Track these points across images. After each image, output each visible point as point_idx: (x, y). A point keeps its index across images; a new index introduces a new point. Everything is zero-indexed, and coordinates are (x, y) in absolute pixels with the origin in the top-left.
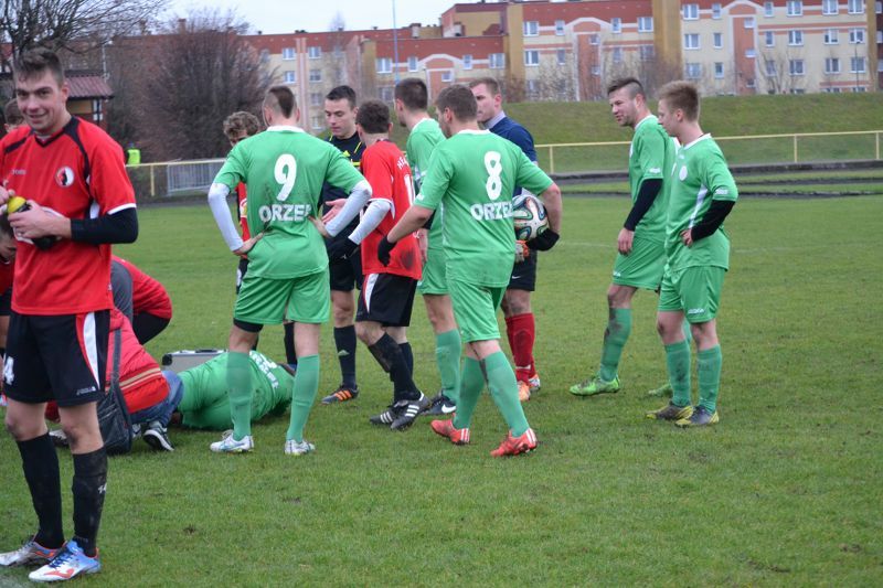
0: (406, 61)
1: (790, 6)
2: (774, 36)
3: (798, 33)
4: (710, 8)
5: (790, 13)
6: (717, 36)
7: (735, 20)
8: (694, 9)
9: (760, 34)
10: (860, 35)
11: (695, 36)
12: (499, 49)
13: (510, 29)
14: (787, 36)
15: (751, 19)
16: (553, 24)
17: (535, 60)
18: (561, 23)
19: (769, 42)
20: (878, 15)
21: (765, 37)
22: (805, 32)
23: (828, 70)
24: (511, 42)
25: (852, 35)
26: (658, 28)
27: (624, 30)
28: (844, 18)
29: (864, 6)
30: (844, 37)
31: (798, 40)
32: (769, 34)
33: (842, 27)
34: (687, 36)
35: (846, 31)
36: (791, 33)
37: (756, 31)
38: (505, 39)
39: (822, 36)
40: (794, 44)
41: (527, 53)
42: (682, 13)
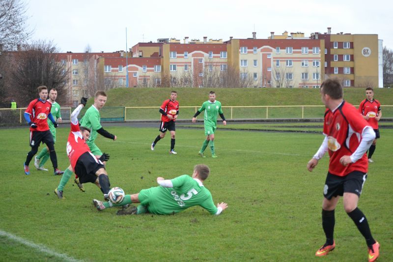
0: (118, 67)
1: (287, 49)
2: (280, 62)
3: (290, 61)
4: (253, 49)
5: (287, 52)
6: (255, 61)
7: (263, 54)
8: (245, 49)
9: (274, 61)
10: (317, 63)
11: (245, 61)
12: (159, 63)
13: (164, 55)
14: (285, 63)
15: (270, 54)
16: (183, 53)
17: (175, 69)
18: (186, 53)
19: (278, 65)
20: (325, 55)
21: (276, 63)
22: (293, 61)
23: (303, 78)
24: (164, 61)
25: (314, 63)
26: (229, 57)
27: (214, 57)
28: (311, 55)
29: (320, 50)
30: (310, 64)
31: (290, 64)
32: (278, 61)
33: (309, 59)
34: (242, 61)
35: (312, 61)
36: (287, 61)
37: (272, 60)
38: (162, 59)
39: (301, 63)
40: (288, 66)
41: (171, 65)
42: (240, 50)
